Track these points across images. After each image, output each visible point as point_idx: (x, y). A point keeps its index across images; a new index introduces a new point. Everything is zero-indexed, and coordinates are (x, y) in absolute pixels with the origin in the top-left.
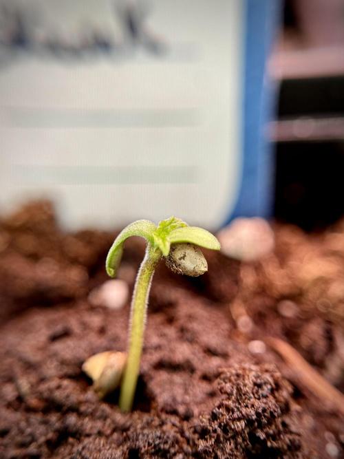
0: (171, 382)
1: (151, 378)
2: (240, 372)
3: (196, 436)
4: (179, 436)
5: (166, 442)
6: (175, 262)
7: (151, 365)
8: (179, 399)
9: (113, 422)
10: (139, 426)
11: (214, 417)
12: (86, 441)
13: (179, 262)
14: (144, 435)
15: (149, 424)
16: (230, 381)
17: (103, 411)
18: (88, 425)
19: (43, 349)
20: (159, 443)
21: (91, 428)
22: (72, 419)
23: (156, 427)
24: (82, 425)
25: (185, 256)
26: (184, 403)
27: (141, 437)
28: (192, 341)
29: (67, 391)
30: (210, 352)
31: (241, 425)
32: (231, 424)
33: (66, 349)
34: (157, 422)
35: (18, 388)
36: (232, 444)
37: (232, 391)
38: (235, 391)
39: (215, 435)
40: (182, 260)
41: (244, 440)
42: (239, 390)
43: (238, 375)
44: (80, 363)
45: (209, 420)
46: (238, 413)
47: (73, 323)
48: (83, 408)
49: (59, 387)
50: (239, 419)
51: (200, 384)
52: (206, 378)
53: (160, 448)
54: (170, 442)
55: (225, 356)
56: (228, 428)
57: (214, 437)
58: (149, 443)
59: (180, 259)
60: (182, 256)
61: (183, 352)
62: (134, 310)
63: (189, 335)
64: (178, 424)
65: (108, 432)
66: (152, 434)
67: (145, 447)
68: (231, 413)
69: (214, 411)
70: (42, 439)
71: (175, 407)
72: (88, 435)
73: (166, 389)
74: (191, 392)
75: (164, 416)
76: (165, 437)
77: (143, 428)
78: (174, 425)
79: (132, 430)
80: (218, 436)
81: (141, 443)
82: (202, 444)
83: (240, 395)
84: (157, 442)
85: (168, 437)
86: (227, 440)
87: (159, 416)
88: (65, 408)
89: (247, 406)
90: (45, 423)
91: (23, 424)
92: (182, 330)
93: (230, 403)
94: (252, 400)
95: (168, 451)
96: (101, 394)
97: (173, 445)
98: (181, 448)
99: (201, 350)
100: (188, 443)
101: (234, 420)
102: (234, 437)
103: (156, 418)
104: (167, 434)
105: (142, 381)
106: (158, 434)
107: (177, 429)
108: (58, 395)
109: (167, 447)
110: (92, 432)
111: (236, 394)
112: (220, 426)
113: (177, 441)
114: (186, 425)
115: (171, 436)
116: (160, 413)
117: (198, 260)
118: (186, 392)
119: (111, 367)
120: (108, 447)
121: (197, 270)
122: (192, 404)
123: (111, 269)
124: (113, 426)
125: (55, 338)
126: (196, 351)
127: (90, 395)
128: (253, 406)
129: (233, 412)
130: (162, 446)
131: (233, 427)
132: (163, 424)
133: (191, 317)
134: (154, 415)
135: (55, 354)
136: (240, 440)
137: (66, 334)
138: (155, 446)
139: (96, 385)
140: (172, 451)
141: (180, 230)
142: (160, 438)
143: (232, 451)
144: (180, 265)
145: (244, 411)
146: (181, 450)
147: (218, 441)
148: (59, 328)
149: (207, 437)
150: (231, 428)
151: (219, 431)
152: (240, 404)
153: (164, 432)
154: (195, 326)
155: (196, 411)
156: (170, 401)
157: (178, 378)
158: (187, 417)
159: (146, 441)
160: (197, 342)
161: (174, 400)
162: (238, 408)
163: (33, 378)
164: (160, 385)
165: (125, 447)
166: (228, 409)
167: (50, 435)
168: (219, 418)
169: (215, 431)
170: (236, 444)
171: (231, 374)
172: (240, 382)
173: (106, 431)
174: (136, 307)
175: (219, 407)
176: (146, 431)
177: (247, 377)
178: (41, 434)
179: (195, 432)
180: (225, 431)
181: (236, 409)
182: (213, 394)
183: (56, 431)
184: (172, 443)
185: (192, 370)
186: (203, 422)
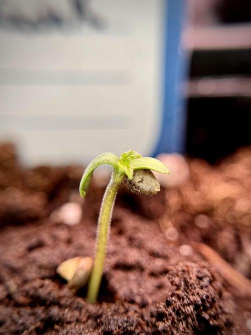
0: (127, 280)
1: (112, 277)
2: (185, 268)
3: (154, 320)
4: (140, 319)
5: (132, 325)
6: (134, 185)
7: (111, 267)
8: (135, 291)
9: (87, 311)
10: (109, 313)
11: (168, 304)
12: (69, 327)
13: (138, 184)
14: (114, 320)
15: (116, 312)
16: (178, 275)
17: (78, 303)
18: (68, 314)
19: (23, 257)
20: (127, 326)
21: (71, 317)
22: (55, 311)
23: (123, 314)
24: (63, 315)
25: (143, 180)
26: (139, 295)
27: (112, 321)
28: (140, 246)
29: (49, 289)
30: (154, 255)
31: (190, 309)
32: (182, 308)
33: (43, 256)
34: (122, 310)
35: (7, 289)
36: (184, 324)
37: (180, 284)
38: (183, 283)
39: (171, 318)
40: (141, 183)
41: (193, 320)
42: (186, 282)
43: (184, 271)
44: (55, 267)
45: (164, 306)
46: (188, 300)
47: (45, 236)
48: (63, 302)
49: (42, 286)
50: (189, 305)
51: (149, 279)
52: (153, 274)
53: (127, 330)
54: (134, 325)
55: (166, 258)
56: (180, 312)
57: (170, 319)
58: (119, 326)
59: (139, 182)
60: (140, 180)
61: (133, 256)
62: (101, 224)
63: (136, 243)
64: (139, 311)
65: (84, 319)
66: (121, 319)
67: (116, 329)
68: (182, 300)
69: (168, 299)
70: (33, 327)
71: (133, 298)
72: (69, 323)
73: (123, 285)
74: (143, 286)
75: (127, 305)
76: (131, 321)
77: (112, 315)
78: (136, 312)
79: (104, 317)
80: (173, 318)
81: (113, 327)
82: (161, 326)
83: (187, 286)
84: (125, 325)
85: (133, 321)
86: (179, 321)
87: (123, 305)
88: (48, 302)
89: (193, 294)
90: (33, 314)
91: (16, 316)
92: (131, 240)
93: (180, 292)
94: (198, 290)
95: (134, 332)
96: (74, 291)
97: (136, 327)
98: (142, 329)
99: (147, 254)
100: (148, 325)
101: (184, 305)
102: (185, 319)
103: (121, 307)
104: (132, 319)
105: (105, 280)
106: (125, 319)
107: (138, 315)
108: (42, 292)
109: (132, 328)
110: (71, 320)
111: (184, 285)
112: (174, 310)
113: (139, 324)
114: (144, 310)
115: (135, 320)
116: (124, 303)
117: (153, 183)
118: (139, 285)
119: (82, 269)
120: (87, 331)
121: (152, 191)
122: (145, 295)
123: (84, 192)
124: (87, 315)
125: (31, 249)
126: (143, 254)
127: (66, 291)
128: (198, 294)
129: (183, 299)
130: (129, 328)
131: (184, 311)
132: (127, 311)
133: (136, 229)
134: (119, 305)
135: (34, 261)
136: (190, 320)
137: (40, 245)
138: (123, 330)
139: (70, 284)
140: (137, 331)
141: (138, 159)
142: (127, 322)
143: (185, 329)
144: (139, 187)
145: (192, 298)
146: (143, 331)
147: (173, 322)
148: (33, 241)
149: (165, 319)
150: (182, 312)
151: (173, 314)
152: (188, 293)
153: (128, 317)
154: (141, 236)
155: (150, 300)
156: (128, 293)
157: (132, 276)
158: (144, 305)
159: (116, 325)
160: (143, 248)
161: (131, 292)
162: (187, 297)
163: (18, 280)
164: (118, 281)
165: (100, 330)
166: (179, 297)
167: (38, 324)
168: (172, 304)
169: (170, 315)
170: (187, 324)
171: (178, 271)
172: (186, 276)
173: (83, 319)
174: (103, 221)
175: (172, 296)
176: (115, 317)
177: (191, 272)
178: (31, 323)
179: (152, 316)
180: (178, 314)
181: (185, 297)
182: (160, 287)
183: (42, 320)
184: (136, 326)
185: (142, 269)
186: (160, 308)
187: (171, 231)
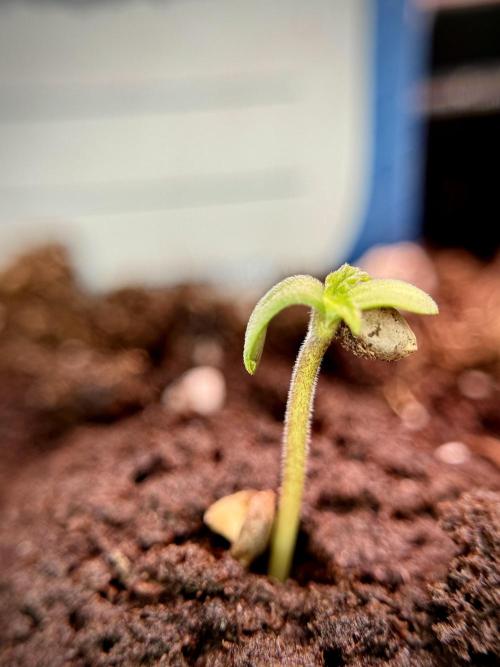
0: (349, 529)
1: (315, 526)
2: (479, 506)
3: (423, 617)
4: (394, 618)
5: (380, 633)
6: (360, 340)
7: (312, 505)
8: (370, 554)
9: (282, 606)
10: (330, 610)
11: (454, 586)
12: (251, 643)
13: (368, 340)
14: (343, 624)
15: (342, 605)
16: (465, 523)
17: (260, 588)
18: (244, 615)
19: (126, 496)
20: (371, 635)
21: (250, 621)
22: (216, 609)
23: (357, 609)
24: (234, 617)
25: (379, 329)
26: (379, 562)
27: (339, 627)
28: (363, 458)
29: (197, 565)
30: (396, 473)
32: (485, 593)
33: (170, 491)
34: (353, 600)
37: (473, 540)
38: (478, 540)
39: (462, 614)
40: (375, 336)
42: (485, 535)
43: (476, 512)
44: (201, 513)
45: (446, 591)
46: (495, 574)
47: (166, 448)
48: (229, 590)
49: (183, 559)
51: (396, 527)
52: (399, 515)
53: (372, 643)
54: (386, 631)
55: (421, 477)
56: (482, 600)
57: (461, 617)
58: (354, 636)
59: (371, 335)
60: (374, 329)
61: (353, 478)
62: (290, 425)
63: (355, 449)
64: (389, 600)
65: (278, 624)
66: (357, 622)
67: (350, 644)
68: (482, 576)
69: (453, 575)
70: (177, 647)
71: (367, 569)
72: (250, 633)
73: (344, 542)
74: (384, 542)
75: (363, 588)
76: (378, 624)
77: (336, 613)
78: (382, 602)
79: (320, 618)
80: (469, 616)
81: (343, 640)
82: (444, 632)
83: (490, 545)
84: (368, 633)
85: (381, 624)
86: (481, 619)
87: (353, 589)
88: (199, 593)
90: (174, 619)
91: (138, 625)
92: (341, 442)
93: (474, 559)
95: (386, 646)
96: (244, 562)
97: (391, 637)
98: (402, 637)
99: (381, 472)
100: (411, 629)
101: (489, 587)
102: (493, 614)
103: (350, 593)
104: (378, 618)
105: (303, 536)
107: (389, 608)
108: (185, 572)
109: (383, 639)
110: (252, 627)
111: (483, 543)
112: (468, 597)
113: (394, 628)
114: (398, 599)
115: (384, 621)
116: (355, 585)
117: (401, 334)
118: (376, 541)
120: (290, 651)
121: (399, 351)
122: (392, 561)
123: (253, 363)
124: (282, 613)
125: (141, 477)
126: (375, 475)
127: (230, 565)
129: (486, 574)
130: (376, 640)
131: (489, 597)
132: (364, 602)
133: (349, 419)
134: (346, 589)
135: (155, 504)
138: (365, 644)
139: (236, 547)
140: (392, 644)
142: (370, 627)
143: (495, 636)
144: (370, 345)
146: (403, 642)
147: (470, 624)
148: (144, 459)
149: (450, 618)
150: (487, 601)
151: (468, 606)
152: (493, 559)
153: (371, 616)
154: (362, 433)
155: (404, 571)
156: (356, 560)
157: (359, 521)
158: (393, 585)
159: (349, 634)
160: (371, 459)
161: (362, 557)
162: (493, 567)
163: (129, 546)
164: (331, 535)
165: (317, 647)
166: (475, 570)
167: (187, 639)
168: (462, 585)
169: (462, 608)
171: (462, 511)
172: (484, 522)
173: (275, 622)
174: (295, 419)
175: (459, 569)
176: (344, 618)
177: (493, 514)
178: (171, 639)
179: (418, 608)
180: (477, 605)
181: (489, 569)
182: (420, 542)
183: (192, 631)
184: (390, 633)
185: (375, 506)
186: (438, 595)
187: (413, 412)
